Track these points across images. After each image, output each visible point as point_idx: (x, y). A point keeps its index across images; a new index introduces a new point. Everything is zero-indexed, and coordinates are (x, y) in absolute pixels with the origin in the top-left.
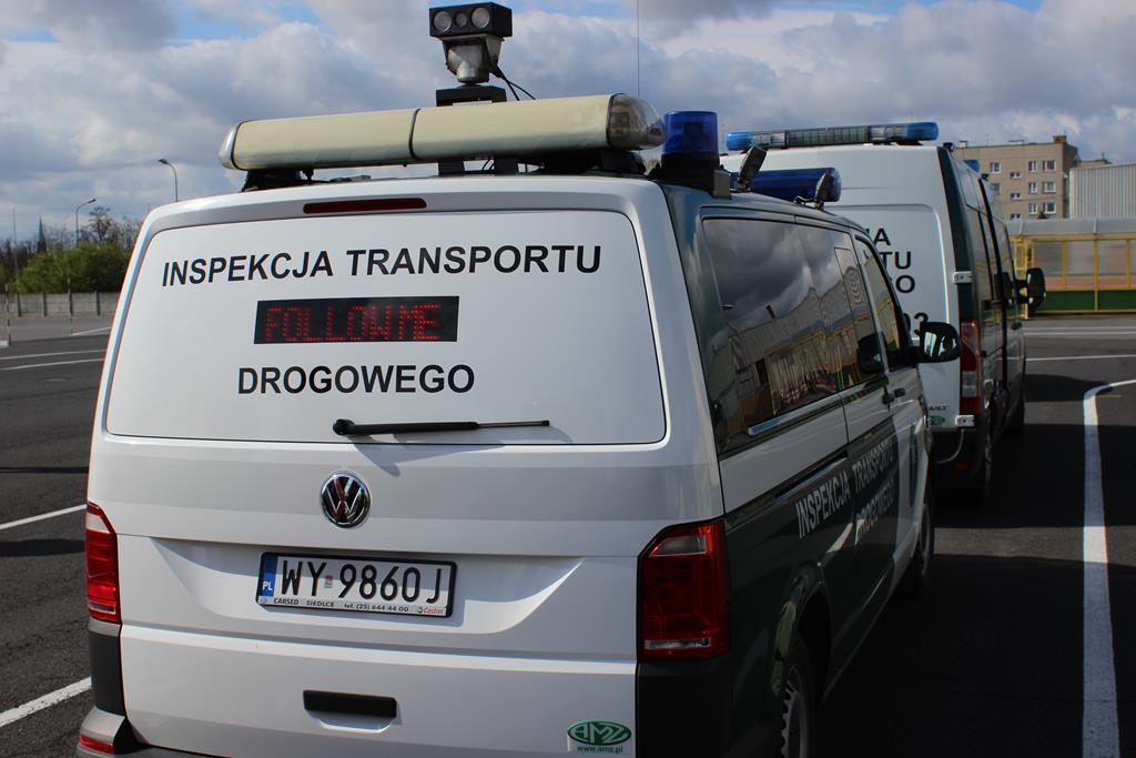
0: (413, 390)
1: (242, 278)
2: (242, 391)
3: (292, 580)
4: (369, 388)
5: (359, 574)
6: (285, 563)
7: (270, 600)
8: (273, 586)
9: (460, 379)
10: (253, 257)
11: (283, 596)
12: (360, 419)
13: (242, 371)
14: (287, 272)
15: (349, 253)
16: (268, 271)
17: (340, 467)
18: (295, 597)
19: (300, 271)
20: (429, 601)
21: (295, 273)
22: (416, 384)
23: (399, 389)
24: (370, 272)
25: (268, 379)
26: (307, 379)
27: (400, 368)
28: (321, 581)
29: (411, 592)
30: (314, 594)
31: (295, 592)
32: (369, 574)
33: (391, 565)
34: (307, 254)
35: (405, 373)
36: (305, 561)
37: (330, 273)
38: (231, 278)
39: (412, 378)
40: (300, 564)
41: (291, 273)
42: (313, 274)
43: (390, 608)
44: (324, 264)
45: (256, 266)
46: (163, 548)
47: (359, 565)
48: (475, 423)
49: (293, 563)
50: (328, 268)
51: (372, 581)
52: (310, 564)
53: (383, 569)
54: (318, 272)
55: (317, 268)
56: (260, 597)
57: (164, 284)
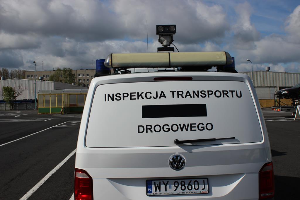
0: (196, 130)
1: (135, 99)
2: (139, 132)
3: (158, 187)
4: (182, 130)
5: (180, 183)
6: (155, 183)
7: (152, 194)
8: (151, 190)
9: (209, 127)
10: (138, 93)
11: (156, 192)
12: (180, 139)
13: (139, 126)
14: (151, 97)
15: (171, 92)
16: (144, 97)
17: (175, 153)
18: (160, 192)
19: (155, 97)
20: (202, 189)
21: (154, 97)
22: (196, 128)
23: (191, 130)
24: (178, 97)
25: (148, 128)
26: (162, 128)
27: (191, 124)
28: (168, 186)
29: (197, 187)
30: (166, 190)
31: (160, 191)
32: (183, 183)
33: (190, 180)
34: (157, 92)
35: (193, 125)
36: (161, 181)
37: (165, 98)
38: (131, 99)
39: (195, 127)
40: (160, 182)
41: (152, 98)
42: (160, 98)
43: (191, 193)
44: (163, 95)
45: (139, 95)
46: (111, 181)
47: (179, 181)
48: (215, 139)
49: (157, 182)
50: (164, 96)
51: (184, 185)
52: (163, 182)
53: (187, 182)
54: (161, 97)
55: (161, 96)
56: (148, 193)
57: (105, 101)
